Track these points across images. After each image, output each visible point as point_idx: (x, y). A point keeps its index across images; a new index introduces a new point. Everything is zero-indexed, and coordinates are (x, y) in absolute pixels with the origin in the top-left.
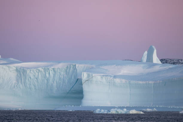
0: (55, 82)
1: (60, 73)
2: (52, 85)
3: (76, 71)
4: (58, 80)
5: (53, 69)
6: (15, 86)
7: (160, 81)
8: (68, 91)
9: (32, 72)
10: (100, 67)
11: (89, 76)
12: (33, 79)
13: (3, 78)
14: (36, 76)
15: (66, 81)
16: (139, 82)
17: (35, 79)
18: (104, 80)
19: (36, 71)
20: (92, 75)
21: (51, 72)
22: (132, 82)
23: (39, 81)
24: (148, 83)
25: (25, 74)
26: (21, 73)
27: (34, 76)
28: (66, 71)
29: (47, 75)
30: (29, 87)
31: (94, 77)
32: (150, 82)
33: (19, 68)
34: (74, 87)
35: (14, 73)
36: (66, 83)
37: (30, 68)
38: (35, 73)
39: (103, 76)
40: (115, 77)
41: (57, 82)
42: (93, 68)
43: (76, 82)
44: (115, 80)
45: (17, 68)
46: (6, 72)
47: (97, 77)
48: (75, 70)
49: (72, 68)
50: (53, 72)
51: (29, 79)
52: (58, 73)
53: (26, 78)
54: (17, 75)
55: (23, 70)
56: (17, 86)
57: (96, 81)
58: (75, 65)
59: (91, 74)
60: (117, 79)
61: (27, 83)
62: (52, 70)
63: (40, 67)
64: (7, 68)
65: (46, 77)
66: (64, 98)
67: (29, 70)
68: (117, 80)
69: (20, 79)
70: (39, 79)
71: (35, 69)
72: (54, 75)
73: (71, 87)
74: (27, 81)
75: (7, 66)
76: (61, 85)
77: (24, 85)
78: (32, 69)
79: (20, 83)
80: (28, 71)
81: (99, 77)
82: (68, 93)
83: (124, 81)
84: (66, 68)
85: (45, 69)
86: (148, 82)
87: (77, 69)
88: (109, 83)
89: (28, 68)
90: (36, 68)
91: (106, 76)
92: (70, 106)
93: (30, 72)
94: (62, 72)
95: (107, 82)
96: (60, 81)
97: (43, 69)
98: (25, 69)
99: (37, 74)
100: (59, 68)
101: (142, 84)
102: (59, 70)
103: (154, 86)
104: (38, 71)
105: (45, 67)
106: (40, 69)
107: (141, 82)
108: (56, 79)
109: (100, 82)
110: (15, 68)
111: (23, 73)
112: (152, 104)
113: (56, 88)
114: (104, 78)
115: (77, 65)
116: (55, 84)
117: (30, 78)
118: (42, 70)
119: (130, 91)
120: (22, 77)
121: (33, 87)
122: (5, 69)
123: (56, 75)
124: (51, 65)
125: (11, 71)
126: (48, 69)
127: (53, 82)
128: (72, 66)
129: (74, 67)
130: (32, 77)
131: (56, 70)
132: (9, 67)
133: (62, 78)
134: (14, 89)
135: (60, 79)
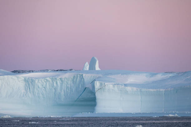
0: (63, 91)
1: (67, 82)
2: (60, 93)
3: (84, 80)
4: (65, 89)
5: (61, 79)
6: (24, 95)
7: (171, 88)
8: (76, 99)
9: (40, 81)
10: (108, 76)
11: (101, 84)
12: (41, 88)
13: (12, 88)
14: (44, 86)
15: (74, 89)
16: (150, 90)
17: (44, 88)
18: (116, 88)
19: (44, 81)
20: (105, 84)
21: (58, 81)
22: (143, 90)
23: (47, 90)
24: (158, 91)
25: (33, 84)
26: (30, 83)
27: (42, 85)
28: (73, 81)
29: (55, 84)
30: (37, 96)
31: (106, 86)
32: (161, 90)
33: (27, 78)
34: (82, 95)
35: (22, 82)
36: (74, 92)
37: (38, 78)
38: (43, 83)
39: (115, 84)
40: (126, 85)
41: (64, 91)
42: (100, 77)
43: (84, 91)
44: (126, 88)
45: (25, 79)
46: (15, 82)
47: (109, 86)
48: (82, 80)
49: (78, 78)
50: (60, 81)
51: (37, 88)
52: (66, 83)
53: (34, 87)
54: (26, 85)
55: (32, 79)
56: (26, 95)
57: (108, 90)
58: (82, 75)
59: (103, 83)
60: (128, 87)
61: (35, 93)
62: (59, 79)
63: (48, 77)
64: (16, 78)
65: (54, 86)
66: (72, 105)
67: (37, 79)
68: (129, 89)
69: (29, 88)
70: (47, 89)
71: (43, 79)
72: (62, 84)
73: (79, 96)
74: (36, 90)
75: (16, 77)
76: (69, 94)
77: (32, 94)
78: (40, 79)
79: (29, 92)
80: (36, 81)
81: (111, 86)
82: (76, 101)
83: (135, 89)
84: (73, 78)
85: (52, 79)
86: (158, 89)
87: (85, 78)
88: (121, 91)
89: (36, 78)
90: (44, 77)
91: (118, 84)
92: (86, 113)
93: (39, 82)
94: (69, 82)
95: (119, 90)
96: (67, 90)
97: (50, 78)
98: (33, 79)
99: (45, 83)
100: (66, 78)
101: (153, 91)
102: (66, 79)
103: (164, 94)
104: (45, 81)
105: (53, 77)
106: (48, 79)
107: (152, 90)
108: (63, 88)
109: (112, 90)
110: (23, 78)
111: (31, 83)
112: (163, 110)
113: (64, 97)
114: (116, 86)
115: (84, 75)
116: (63, 93)
117: (39, 87)
118: (50, 80)
119: (140, 98)
120: (31, 86)
121: (41, 95)
122: (14, 79)
123: (64, 84)
124: (59, 75)
125: (19, 81)
126: (56, 79)
127: (61, 91)
128: (79, 76)
129: (81, 76)
130: (40, 86)
131: (63, 79)
132: (17, 77)
133: (69, 87)
134: (23, 98)
135: (67, 87)
